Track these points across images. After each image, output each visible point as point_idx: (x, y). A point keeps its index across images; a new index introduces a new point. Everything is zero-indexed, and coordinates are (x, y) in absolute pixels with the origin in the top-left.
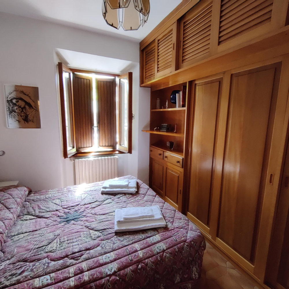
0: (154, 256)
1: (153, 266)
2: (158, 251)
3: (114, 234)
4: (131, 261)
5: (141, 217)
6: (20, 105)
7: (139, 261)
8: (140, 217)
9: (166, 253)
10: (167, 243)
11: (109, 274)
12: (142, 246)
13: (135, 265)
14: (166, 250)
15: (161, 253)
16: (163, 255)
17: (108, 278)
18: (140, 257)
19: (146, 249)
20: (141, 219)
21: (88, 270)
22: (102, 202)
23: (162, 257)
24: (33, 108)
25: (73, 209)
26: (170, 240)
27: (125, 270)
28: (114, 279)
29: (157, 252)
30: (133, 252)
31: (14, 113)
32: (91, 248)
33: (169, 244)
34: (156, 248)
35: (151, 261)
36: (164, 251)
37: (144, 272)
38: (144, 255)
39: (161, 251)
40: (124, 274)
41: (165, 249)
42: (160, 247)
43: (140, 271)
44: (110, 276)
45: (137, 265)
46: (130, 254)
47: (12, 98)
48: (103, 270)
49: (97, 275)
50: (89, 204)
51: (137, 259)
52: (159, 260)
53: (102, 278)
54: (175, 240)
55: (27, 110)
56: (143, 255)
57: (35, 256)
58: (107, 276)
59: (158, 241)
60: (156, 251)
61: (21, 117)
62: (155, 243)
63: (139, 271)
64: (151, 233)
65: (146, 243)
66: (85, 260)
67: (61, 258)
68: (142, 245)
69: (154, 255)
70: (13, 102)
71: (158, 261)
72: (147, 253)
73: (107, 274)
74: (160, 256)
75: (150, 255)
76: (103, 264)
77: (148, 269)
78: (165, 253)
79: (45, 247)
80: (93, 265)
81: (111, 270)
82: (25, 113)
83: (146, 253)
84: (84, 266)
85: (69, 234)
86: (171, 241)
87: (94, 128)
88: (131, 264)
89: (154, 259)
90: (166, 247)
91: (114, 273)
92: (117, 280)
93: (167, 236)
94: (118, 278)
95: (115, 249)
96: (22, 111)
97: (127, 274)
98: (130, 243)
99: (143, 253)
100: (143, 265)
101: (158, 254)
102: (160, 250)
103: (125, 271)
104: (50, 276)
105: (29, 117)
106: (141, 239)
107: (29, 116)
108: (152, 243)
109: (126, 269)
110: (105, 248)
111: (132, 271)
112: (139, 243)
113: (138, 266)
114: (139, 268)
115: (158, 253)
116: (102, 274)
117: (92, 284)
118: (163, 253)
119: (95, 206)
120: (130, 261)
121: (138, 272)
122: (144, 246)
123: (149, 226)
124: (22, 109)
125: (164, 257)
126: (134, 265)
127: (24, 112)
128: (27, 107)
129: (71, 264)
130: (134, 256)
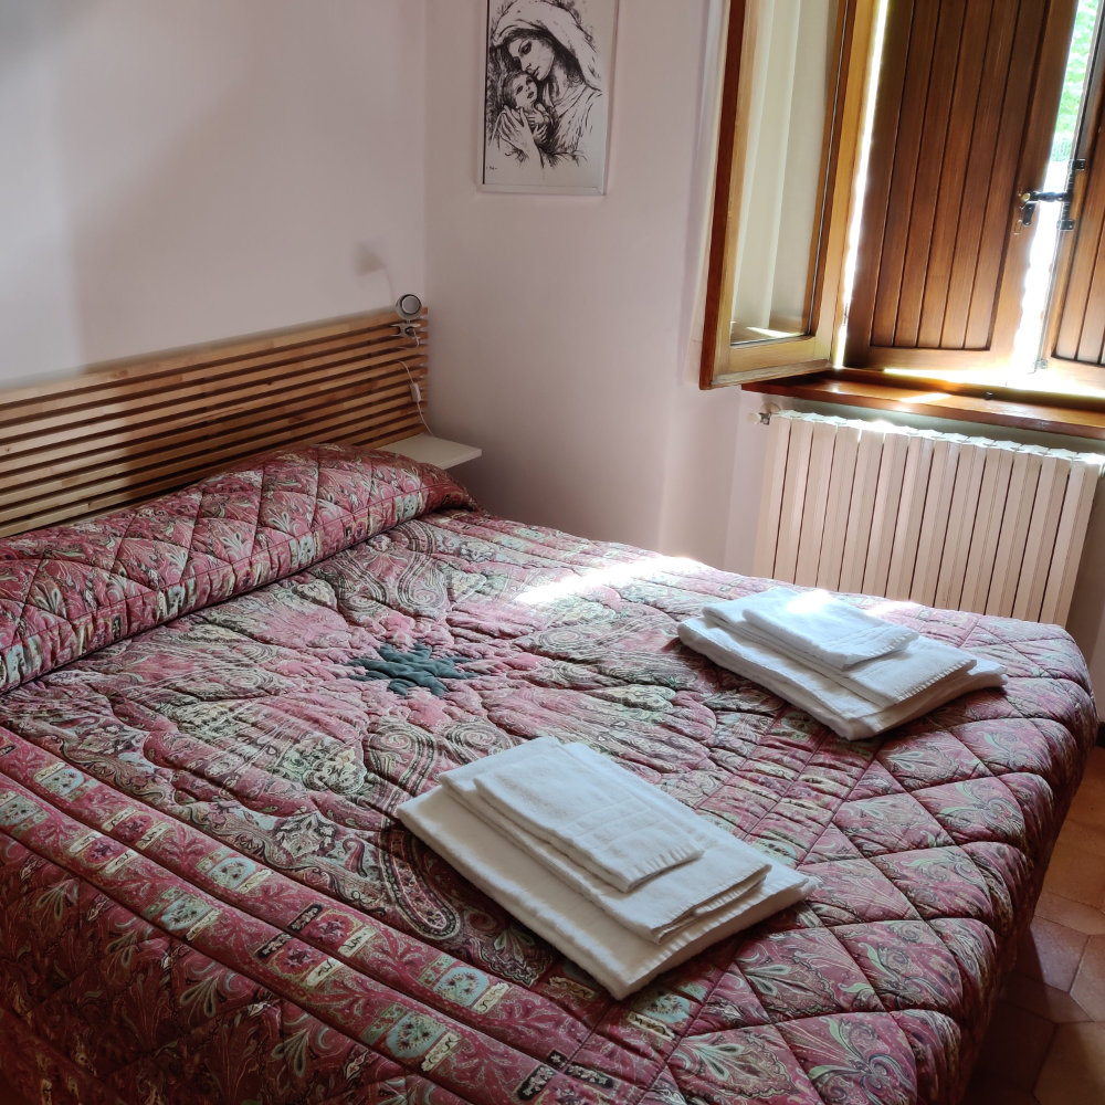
0: (349, 1041)
1: (300, 1067)
2: (391, 1041)
3: (383, 821)
4: (261, 955)
5: (552, 840)
6: (533, 68)
7: (280, 991)
8: (547, 838)
9: (407, 1085)
10: (471, 1057)
11: (163, 923)
12: (381, 956)
13: (253, 984)
14: (426, 1075)
15: (387, 1062)
16: (387, 1075)
17: (149, 929)
18: (303, 980)
19: (371, 983)
20: (542, 851)
21: (146, 853)
22: (609, 681)
23: (374, 1082)
24: (583, 79)
25: (471, 641)
26: (506, 1063)
27: (209, 963)
28: (154, 952)
29: (383, 1038)
30: (313, 938)
31: (508, 111)
32: (255, 799)
33: (475, 1071)
34: (406, 1020)
35: (313, 1039)
36: (413, 1067)
37: (251, 1048)
38: (329, 991)
39: (401, 1053)
40: (191, 973)
41: (425, 1066)
42: (426, 1035)
43: (242, 1022)
44: (161, 930)
45: (256, 992)
46: (295, 933)
47: (509, 30)
48: (172, 891)
49: (138, 889)
50: (548, 660)
51: (286, 975)
52: (349, 1075)
53: (136, 911)
54: (526, 1085)
55: (558, 93)
56: (321, 987)
57: (143, 703)
58: (156, 923)
59: (460, 1008)
60: (382, 1030)
61: (532, 130)
62: (436, 1002)
63: (238, 1020)
64: (501, 951)
65: (410, 963)
66: (188, 819)
67: (166, 760)
68: (384, 952)
69: (354, 1036)
70: (510, 55)
71: (340, 1074)
72: (344, 997)
73: (161, 914)
74: (367, 1067)
75: (339, 1016)
76: (196, 877)
77: (275, 1055)
78: (402, 1081)
79: (192, 698)
80: (172, 853)
81: (186, 916)
82: (548, 109)
83: (341, 991)
84: (155, 830)
85: (287, 711)
86: (504, 1069)
87: (1042, 205)
88: (246, 967)
89: (335, 1048)
90: (445, 1062)
91: (177, 938)
92: (158, 964)
93: (533, 1033)
94: (165, 964)
95: (297, 870)
96: (539, 100)
97: (198, 982)
98: (366, 900)
99: (335, 981)
100: (271, 1018)
101: (375, 1048)
102: (406, 1044)
103: (202, 968)
104: (85, 781)
105: (560, 133)
106: (427, 929)
107: (564, 122)
108: (428, 986)
109: (213, 963)
110: (283, 838)
111: (217, 991)
112: (389, 936)
113: (255, 999)
114: (250, 1008)
115: (379, 1046)
116: (150, 901)
117: (104, 897)
118: (398, 1074)
119: (556, 677)
120: (260, 953)
121: (232, 1022)
122: (384, 963)
123: (533, 913)
124: (540, 85)
125: (379, 1086)
126: (247, 981)
127: (544, 105)
128: (560, 74)
129: (150, 799)
130: (291, 953)
